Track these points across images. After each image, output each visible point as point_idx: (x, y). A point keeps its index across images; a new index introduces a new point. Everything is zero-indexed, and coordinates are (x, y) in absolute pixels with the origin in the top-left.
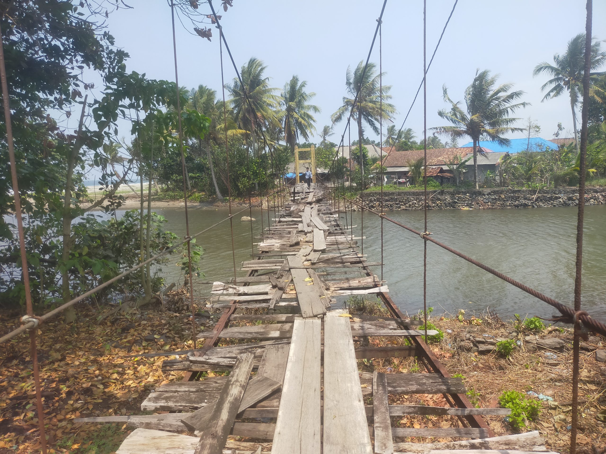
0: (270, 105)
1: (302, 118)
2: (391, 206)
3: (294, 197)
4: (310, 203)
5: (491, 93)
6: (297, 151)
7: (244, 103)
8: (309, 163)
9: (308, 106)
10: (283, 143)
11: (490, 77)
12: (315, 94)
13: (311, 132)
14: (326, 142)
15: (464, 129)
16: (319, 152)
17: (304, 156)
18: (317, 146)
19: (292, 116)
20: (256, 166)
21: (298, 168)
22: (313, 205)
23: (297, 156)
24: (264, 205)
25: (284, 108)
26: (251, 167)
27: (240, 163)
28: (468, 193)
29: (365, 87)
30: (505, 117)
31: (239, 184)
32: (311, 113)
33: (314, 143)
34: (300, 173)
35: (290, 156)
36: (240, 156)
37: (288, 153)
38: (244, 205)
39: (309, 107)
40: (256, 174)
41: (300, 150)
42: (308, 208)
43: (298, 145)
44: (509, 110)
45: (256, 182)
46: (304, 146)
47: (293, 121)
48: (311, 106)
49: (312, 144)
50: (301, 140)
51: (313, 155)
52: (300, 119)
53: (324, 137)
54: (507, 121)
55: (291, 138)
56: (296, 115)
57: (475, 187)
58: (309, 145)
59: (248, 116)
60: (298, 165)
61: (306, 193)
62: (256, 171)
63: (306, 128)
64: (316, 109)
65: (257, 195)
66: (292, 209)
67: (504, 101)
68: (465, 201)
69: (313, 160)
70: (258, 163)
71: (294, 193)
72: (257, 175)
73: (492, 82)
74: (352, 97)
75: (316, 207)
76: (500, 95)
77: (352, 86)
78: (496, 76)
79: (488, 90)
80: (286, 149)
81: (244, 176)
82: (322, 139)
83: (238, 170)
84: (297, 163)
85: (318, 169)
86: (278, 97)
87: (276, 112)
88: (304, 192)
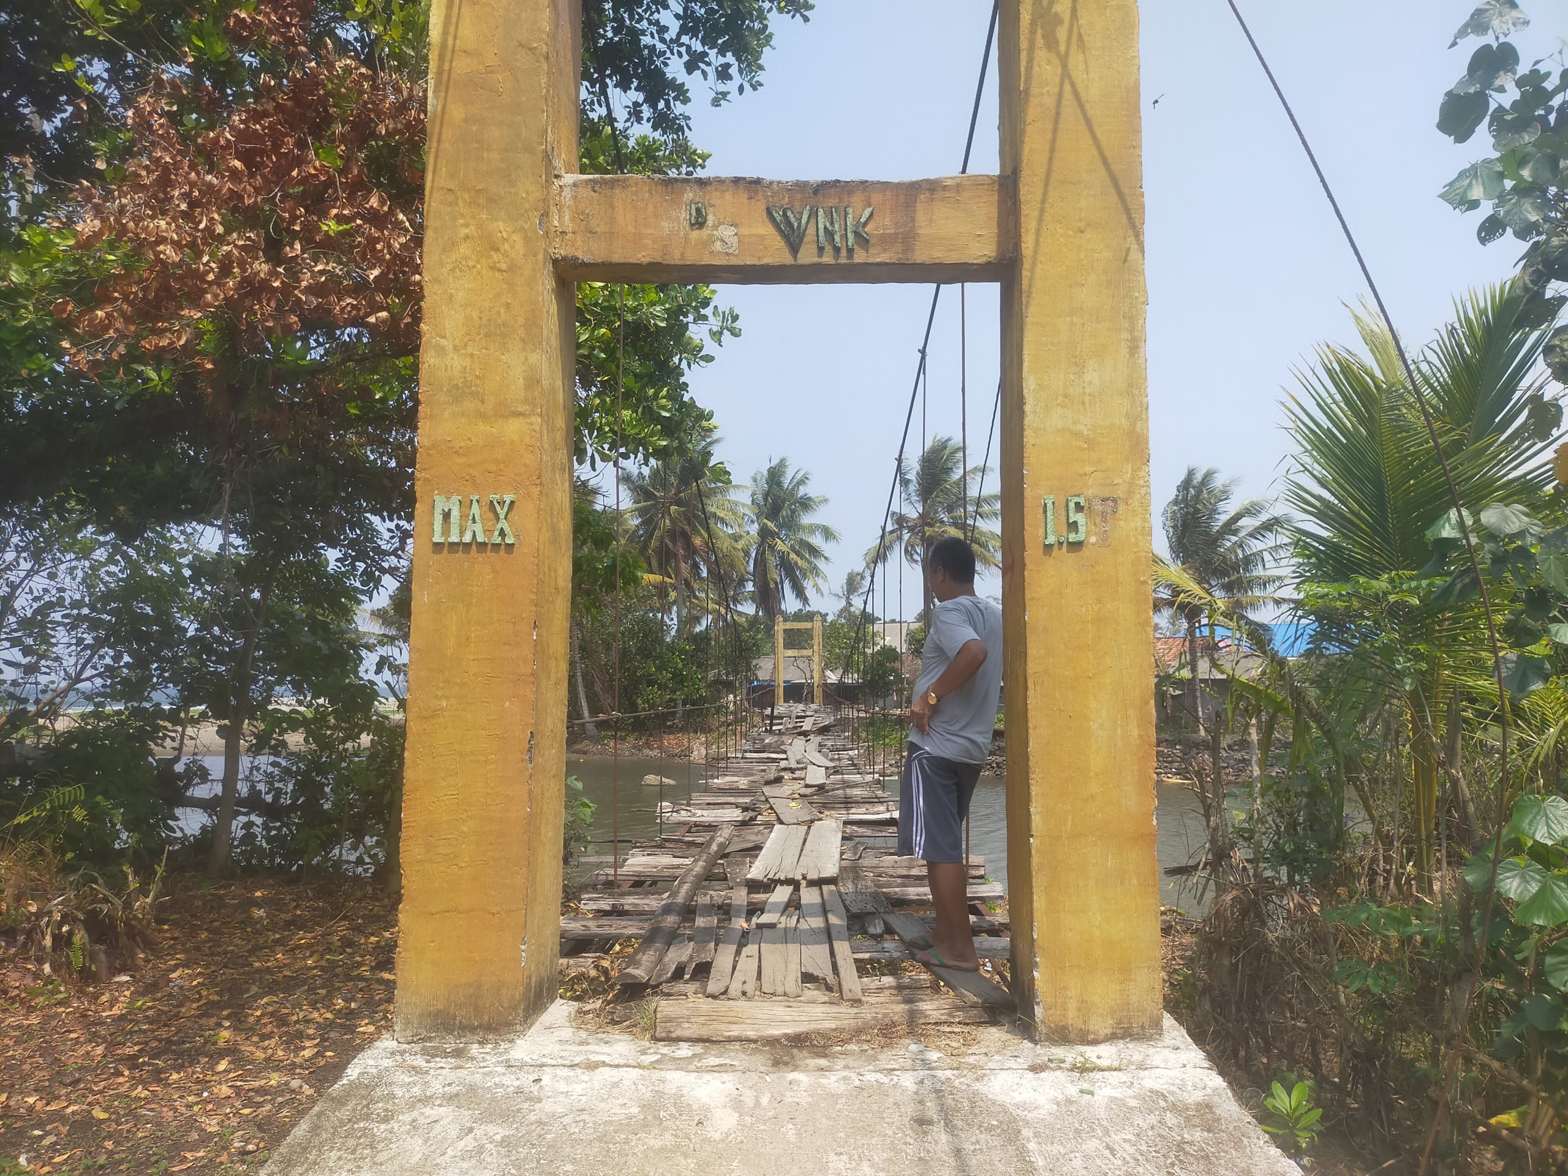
0: (723, 521)
1: (797, 553)
2: (998, 767)
3: (771, 725)
4: (805, 734)
5: (1223, 518)
6: (780, 627)
7: (663, 517)
8: (809, 658)
9: (811, 525)
10: (748, 608)
11: (1218, 482)
12: (826, 500)
13: (815, 585)
14: (852, 609)
15: (1165, 597)
16: (832, 632)
17: (796, 639)
18: (829, 619)
19: (772, 548)
20: (682, 660)
21: (781, 667)
22: (812, 737)
23: (781, 640)
24: (695, 753)
25: (754, 529)
26: (669, 661)
27: (645, 653)
28: (1180, 742)
29: (942, 491)
30: (1258, 572)
31: (639, 701)
32: (817, 540)
33: (823, 612)
34: (785, 682)
35: (761, 639)
36: (645, 636)
37: (758, 631)
38: (647, 751)
39: (812, 529)
40: (679, 679)
41: (789, 625)
42: (799, 742)
43: (782, 612)
44: (1267, 556)
45: (679, 696)
46: (798, 616)
47: (772, 561)
48: (818, 527)
49: (818, 612)
50: (790, 603)
51: (817, 641)
52: (793, 556)
53: (848, 598)
54: (1264, 583)
55: (767, 598)
56: (780, 546)
57: (1197, 731)
58: (810, 617)
59: (670, 545)
60: (781, 660)
61: (798, 717)
62: (681, 671)
63: (805, 576)
64: (828, 534)
65: (683, 730)
66: (767, 741)
67: (1252, 535)
68: (1173, 762)
69: (816, 650)
70: (686, 652)
71: (772, 717)
72: (682, 681)
73: (1225, 495)
74: (913, 511)
75: (816, 740)
76: (1242, 522)
77: (913, 487)
78: (1232, 482)
79: (1214, 511)
80: (754, 621)
81: (651, 683)
82: (843, 603)
83: (638, 668)
84: (781, 656)
85: (828, 673)
86: (744, 505)
87: (736, 538)
88: (794, 716)
